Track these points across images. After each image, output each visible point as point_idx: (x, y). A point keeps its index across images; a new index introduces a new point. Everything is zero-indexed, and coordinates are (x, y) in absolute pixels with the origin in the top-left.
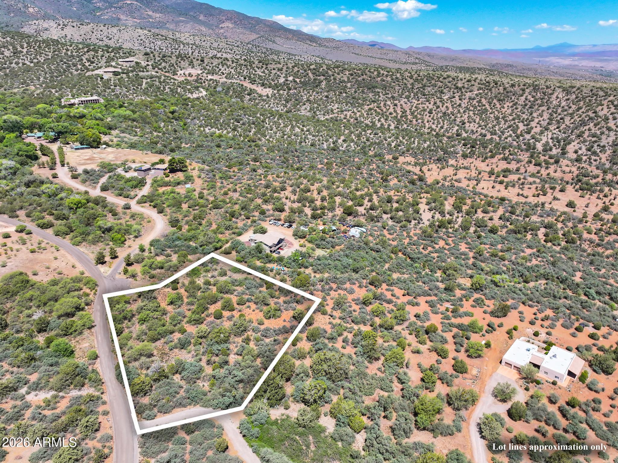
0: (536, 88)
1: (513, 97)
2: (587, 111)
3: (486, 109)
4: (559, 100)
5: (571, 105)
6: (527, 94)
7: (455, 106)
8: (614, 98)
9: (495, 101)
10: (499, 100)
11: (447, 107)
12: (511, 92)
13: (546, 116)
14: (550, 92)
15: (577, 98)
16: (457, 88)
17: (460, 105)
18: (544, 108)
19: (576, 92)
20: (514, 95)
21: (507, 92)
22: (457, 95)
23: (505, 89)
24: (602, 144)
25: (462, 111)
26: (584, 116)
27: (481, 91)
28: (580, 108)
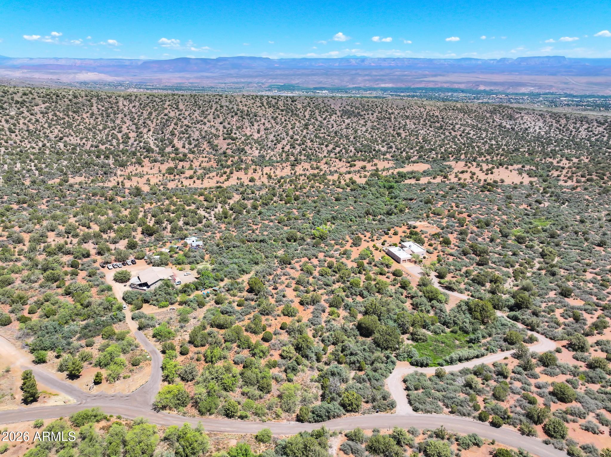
0: (100, 99)
1: (85, 108)
2: (158, 115)
3: (68, 122)
4: (127, 108)
5: (141, 111)
6: (95, 105)
7: (33, 121)
8: (170, 103)
9: (70, 113)
10: (74, 112)
11: (24, 124)
12: (78, 103)
13: (129, 123)
14: (115, 101)
15: (141, 104)
16: (17, 102)
17: (37, 121)
18: (120, 116)
19: (137, 99)
20: (83, 106)
21: (75, 104)
22: (24, 110)
23: (70, 100)
24: (196, 139)
25: (46, 125)
26: (159, 118)
27: (47, 104)
28: (150, 113)
